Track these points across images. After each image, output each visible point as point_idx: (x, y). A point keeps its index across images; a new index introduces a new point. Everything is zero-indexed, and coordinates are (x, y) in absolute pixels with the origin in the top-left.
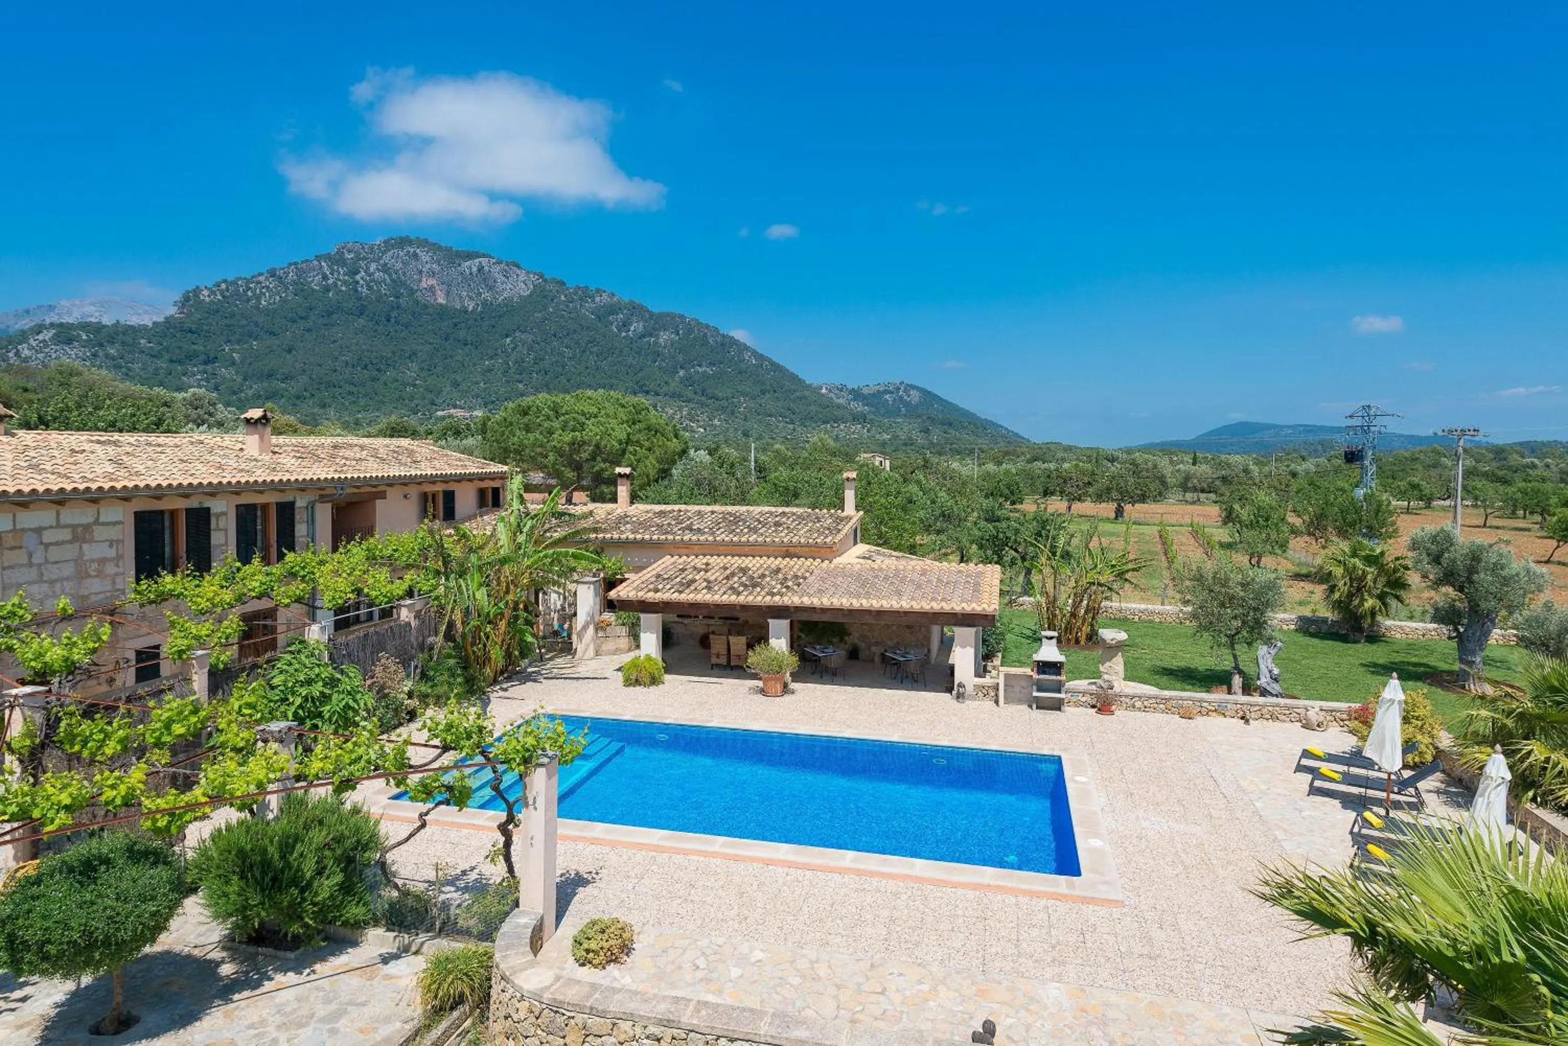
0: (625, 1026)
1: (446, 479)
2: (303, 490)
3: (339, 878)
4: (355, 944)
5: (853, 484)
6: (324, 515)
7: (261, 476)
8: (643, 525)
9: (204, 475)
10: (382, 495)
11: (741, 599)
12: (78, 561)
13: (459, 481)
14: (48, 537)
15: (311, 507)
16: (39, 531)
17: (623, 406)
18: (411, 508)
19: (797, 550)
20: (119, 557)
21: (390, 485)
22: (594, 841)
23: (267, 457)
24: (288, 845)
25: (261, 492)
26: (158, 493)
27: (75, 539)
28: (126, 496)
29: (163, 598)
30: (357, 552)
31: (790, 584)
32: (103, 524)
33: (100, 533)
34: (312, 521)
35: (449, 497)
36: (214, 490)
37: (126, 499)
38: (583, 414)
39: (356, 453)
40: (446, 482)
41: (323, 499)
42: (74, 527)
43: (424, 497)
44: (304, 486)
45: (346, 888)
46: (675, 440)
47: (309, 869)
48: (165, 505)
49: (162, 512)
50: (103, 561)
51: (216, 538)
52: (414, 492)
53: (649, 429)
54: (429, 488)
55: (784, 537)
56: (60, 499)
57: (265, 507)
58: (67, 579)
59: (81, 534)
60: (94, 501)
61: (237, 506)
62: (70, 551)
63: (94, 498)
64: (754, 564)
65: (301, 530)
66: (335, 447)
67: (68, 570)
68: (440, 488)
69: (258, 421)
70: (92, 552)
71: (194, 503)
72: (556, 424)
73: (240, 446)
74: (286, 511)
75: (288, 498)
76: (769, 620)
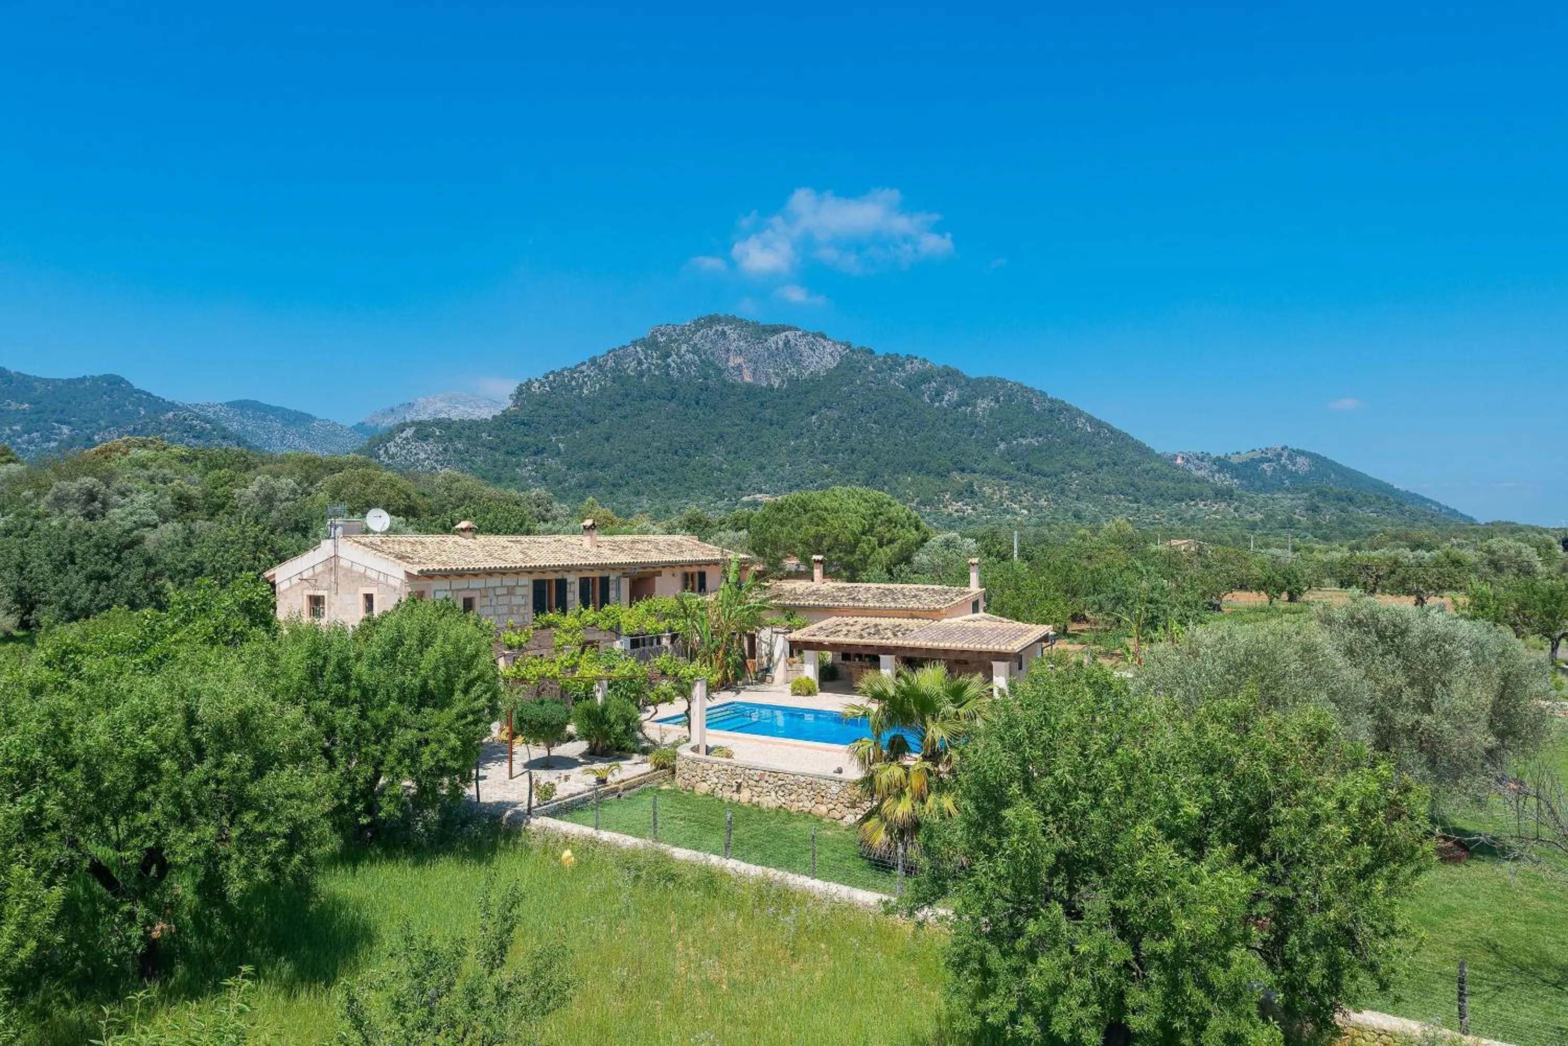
0: (716, 766)
1: (698, 563)
2: (613, 569)
3: (624, 727)
4: (629, 759)
5: (976, 567)
6: (625, 585)
7: (593, 560)
8: (825, 596)
9: (564, 560)
10: (659, 574)
11: (862, 641)
12: (510, 605)
13: (708, 565)
14: (499, 591)
15: (618, 580)
16: (494, 588)
17: (866, 501)
18: (677, 582)
19: (918, 613)
20: (526, 604)
21: (664, 567)
22: (735, 738)
23: (595, 550)
24: (604, 709)
25: (592, 570)
26: (543, 569)
27: (509, 593)
28: (530, 571)
29: (549, 625)
30: (642, 606)
31: (899, 633)
32: (521, 586)
33: (519, 591)
34: (618, 589)
35: (702, 575)
36: (569, 569)
37: (530, 572)
38: (826, 509)
39: (645, 546)
40: (700, 565)
41: (625, 575)
42: (508, 587)
43: (686, 575)
44: (613, 567)
45: (625, 732)
46: (915, 532)
47: (613, 718)
48: (547, 577)
49: (544, 581)
50: (519, 606)
51: (570, 597)
52: (679, 572)
53: (890, 521)
54: (689, 570)
55: (913, 604)
56: (503, 572)
57: (594, 579)
58: (505, 614)
59: (511, 591)
60: (517, 573)
61: (580, 579)
62: (505, 600)
63: (517, 572)
64: (885, 622)
65: (612, 594)
66: (633, 542)
67: (505, 609)
68: (696, 569)
69: (590, 527)
70: (516, 600)
71: (559, 576)
72: (805, 518)
73: (580, 542)
74: (605, 582)
75: (605, 574)
76: (881, 656)
